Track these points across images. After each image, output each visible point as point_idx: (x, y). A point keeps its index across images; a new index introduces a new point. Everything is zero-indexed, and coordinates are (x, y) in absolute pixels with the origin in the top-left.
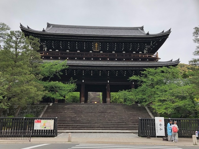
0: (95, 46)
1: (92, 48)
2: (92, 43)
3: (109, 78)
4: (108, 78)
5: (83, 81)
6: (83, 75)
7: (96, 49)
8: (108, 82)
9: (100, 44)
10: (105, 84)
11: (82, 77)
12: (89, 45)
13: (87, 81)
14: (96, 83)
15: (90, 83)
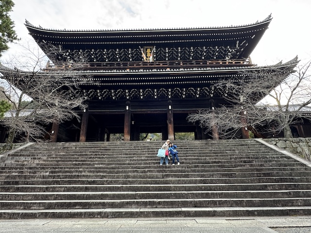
0: (146, 53)
5: (127, 108)
6: (128, 98)
8: (170, 108)
10: (164, 112)
11: (127, 102)
12: (137, 54)
13: (135, 109)
14: (150, 111)
15: (138, 111)
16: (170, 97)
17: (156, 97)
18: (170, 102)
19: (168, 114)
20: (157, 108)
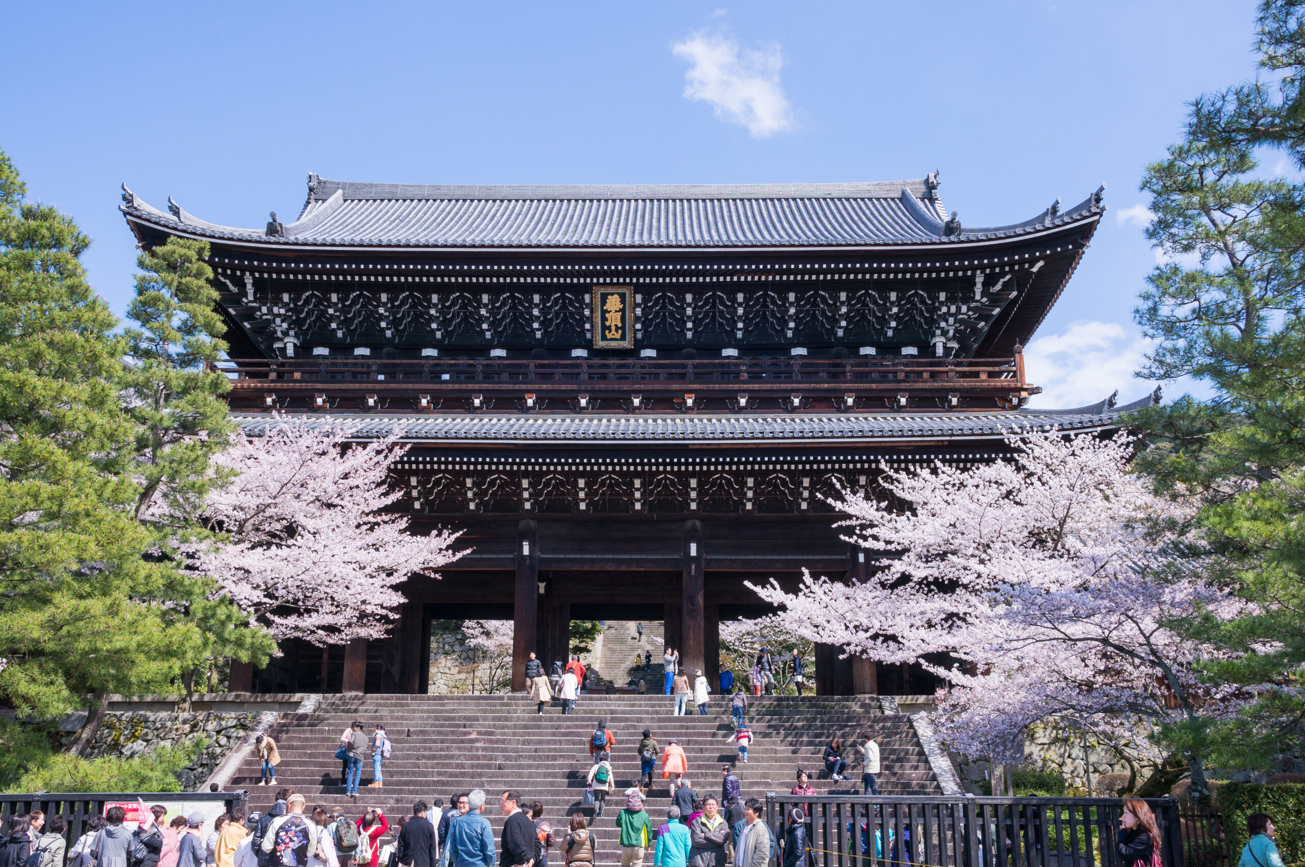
0: (604, 312)
1: (587, 326)
2: (587, 298)
3: (698, 523)
4: (689, 524)
5: (526, 551)
6: (527, 506)
7: (609, 336)
8: (693, 551)
9: (639, 298)
10: (668, 568)
11: (522, 524)
13: (555, 551)
14: (613, 560)
15: (569, 560)
16: (693, 506)
17: (638, 506)
18: (694, 528)
19: (684, 576)
20: (641, 550)
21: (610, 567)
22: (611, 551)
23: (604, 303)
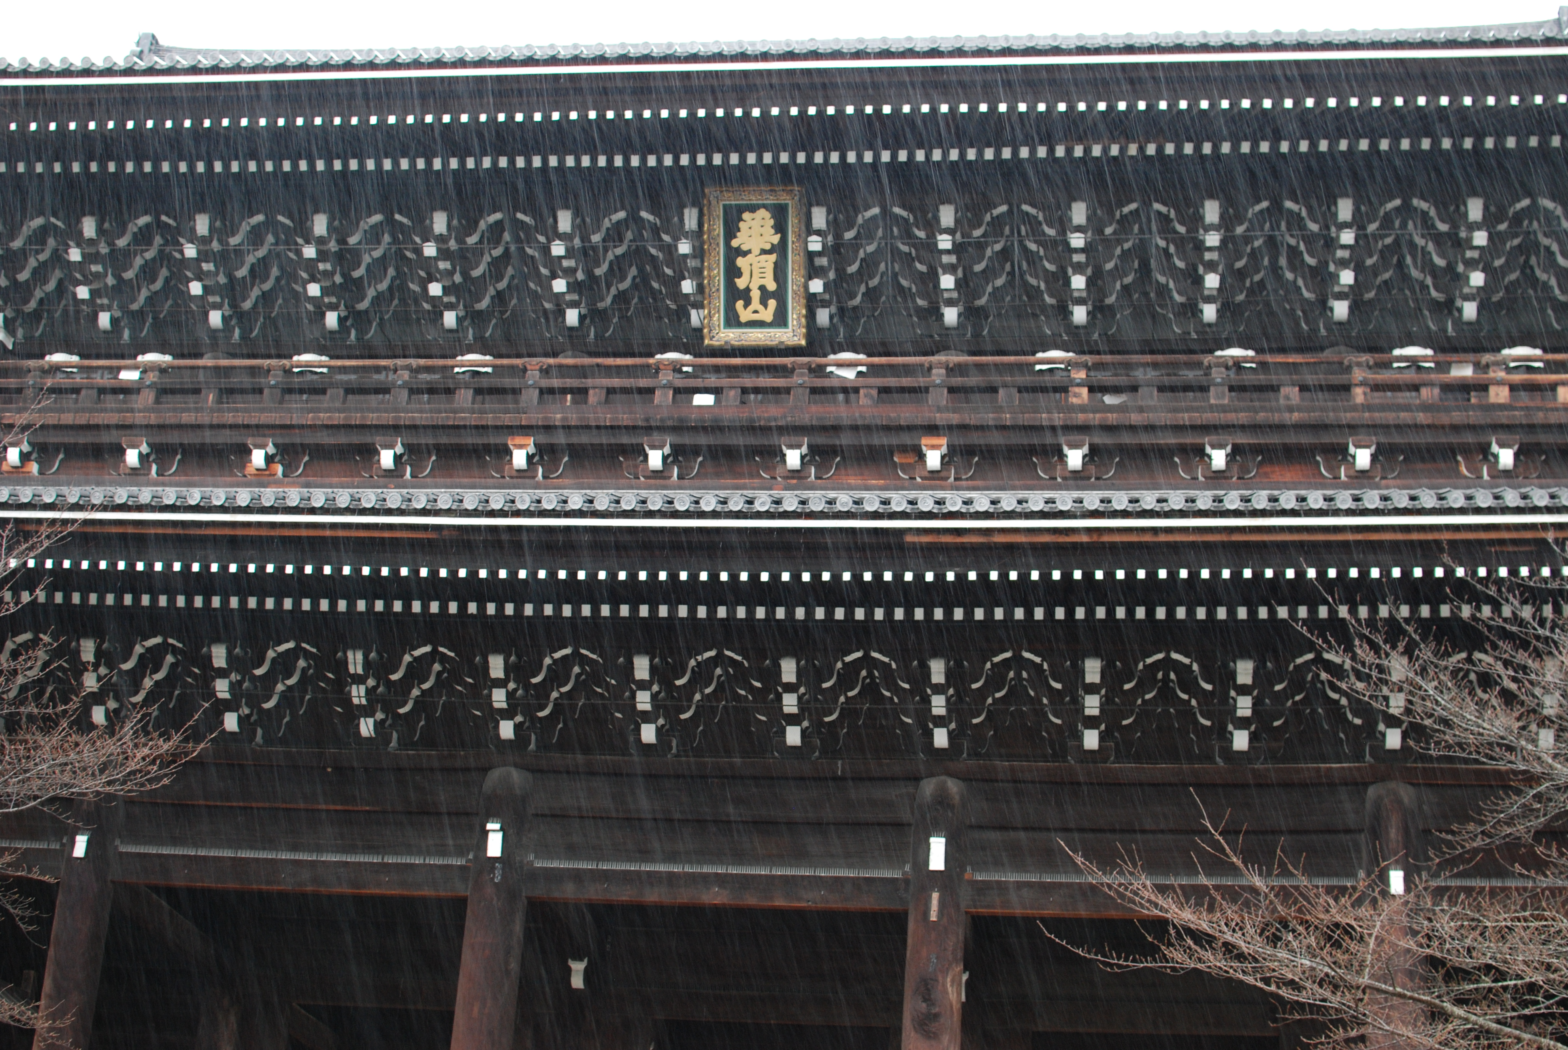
0: (734, 254)
1: (687, 286)
2: (690, 217)
3: (953, 786)
4: (928, 788)
5: (494, 846)
6: (507, 730)
7: (745, 315)
8: (937, 860)
9: (819, 218)
10: (868, 902)
11: (494, 779)
12: (638, 254)
13: (572, 852)
14: (722, 880)
15: (606, 875)
16: (941, 738)
17: (793, 736)
18: (942, 800)
19: (911, 926)
20: (800, 856)
21: (716, 896)
22: (717, 857)
23: (731, 231)
